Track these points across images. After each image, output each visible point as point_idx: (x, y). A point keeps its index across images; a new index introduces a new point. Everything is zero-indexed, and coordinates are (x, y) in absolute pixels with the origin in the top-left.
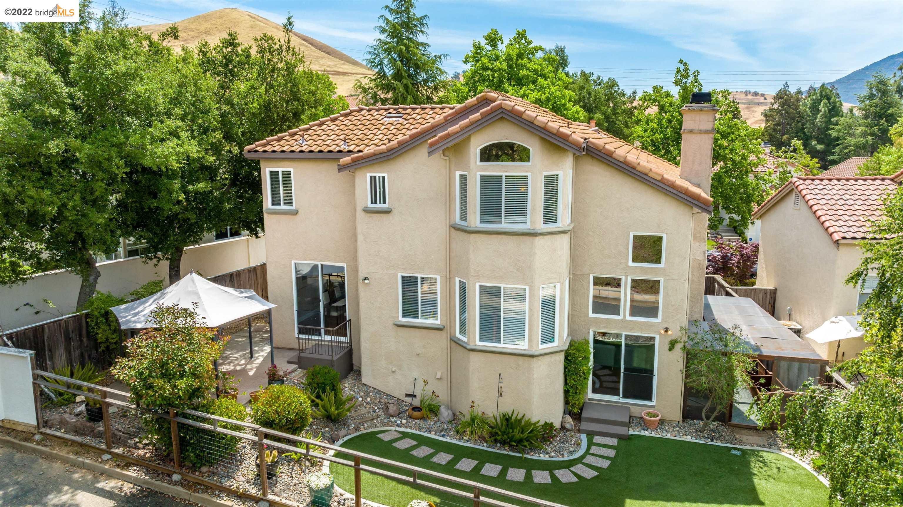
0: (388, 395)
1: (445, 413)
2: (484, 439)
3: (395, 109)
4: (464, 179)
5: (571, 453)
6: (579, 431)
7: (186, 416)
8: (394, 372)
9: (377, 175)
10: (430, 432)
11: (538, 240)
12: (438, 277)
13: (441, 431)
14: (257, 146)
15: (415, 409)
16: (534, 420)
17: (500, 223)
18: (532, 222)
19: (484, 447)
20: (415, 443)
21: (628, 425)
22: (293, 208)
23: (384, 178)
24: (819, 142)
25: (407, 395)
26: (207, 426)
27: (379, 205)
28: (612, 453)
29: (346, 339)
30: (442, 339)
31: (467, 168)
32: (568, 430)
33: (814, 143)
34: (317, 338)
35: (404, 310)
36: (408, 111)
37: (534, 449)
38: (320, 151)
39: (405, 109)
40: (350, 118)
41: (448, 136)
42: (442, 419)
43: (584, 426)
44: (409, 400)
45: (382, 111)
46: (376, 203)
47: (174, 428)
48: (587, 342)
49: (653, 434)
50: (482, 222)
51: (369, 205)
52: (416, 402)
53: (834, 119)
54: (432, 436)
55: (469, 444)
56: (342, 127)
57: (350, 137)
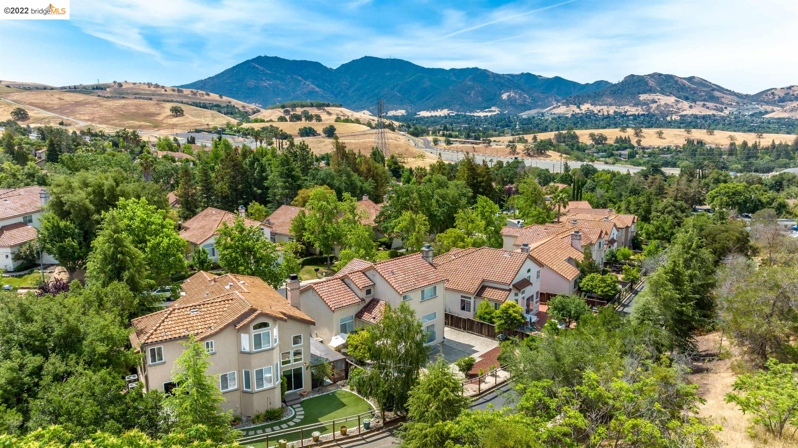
2: (262, 422)
5: (292, 414)
6: (288, 406)
9: (209, 342)
12: (236, 371)
13: (249, 425)
14: (145, 340)
15: (234, 421)
17: (261, 348)
19: (266, 424)
21: (299, 398)
22: (163, 361)
23: (212, 342)
27: (210, 352)
28: (302, 409)
30: (238, 393)
31: (249, 333)
35: (222, 387)
37: (282, 417)
41: (244, 325)
42: (245, 421)
43: (289, 404)
49: (307, 398)
50: (255, 349)
51: (206, 353)
53: (264, 174)
56: (175, 321)
57: (185, 326)
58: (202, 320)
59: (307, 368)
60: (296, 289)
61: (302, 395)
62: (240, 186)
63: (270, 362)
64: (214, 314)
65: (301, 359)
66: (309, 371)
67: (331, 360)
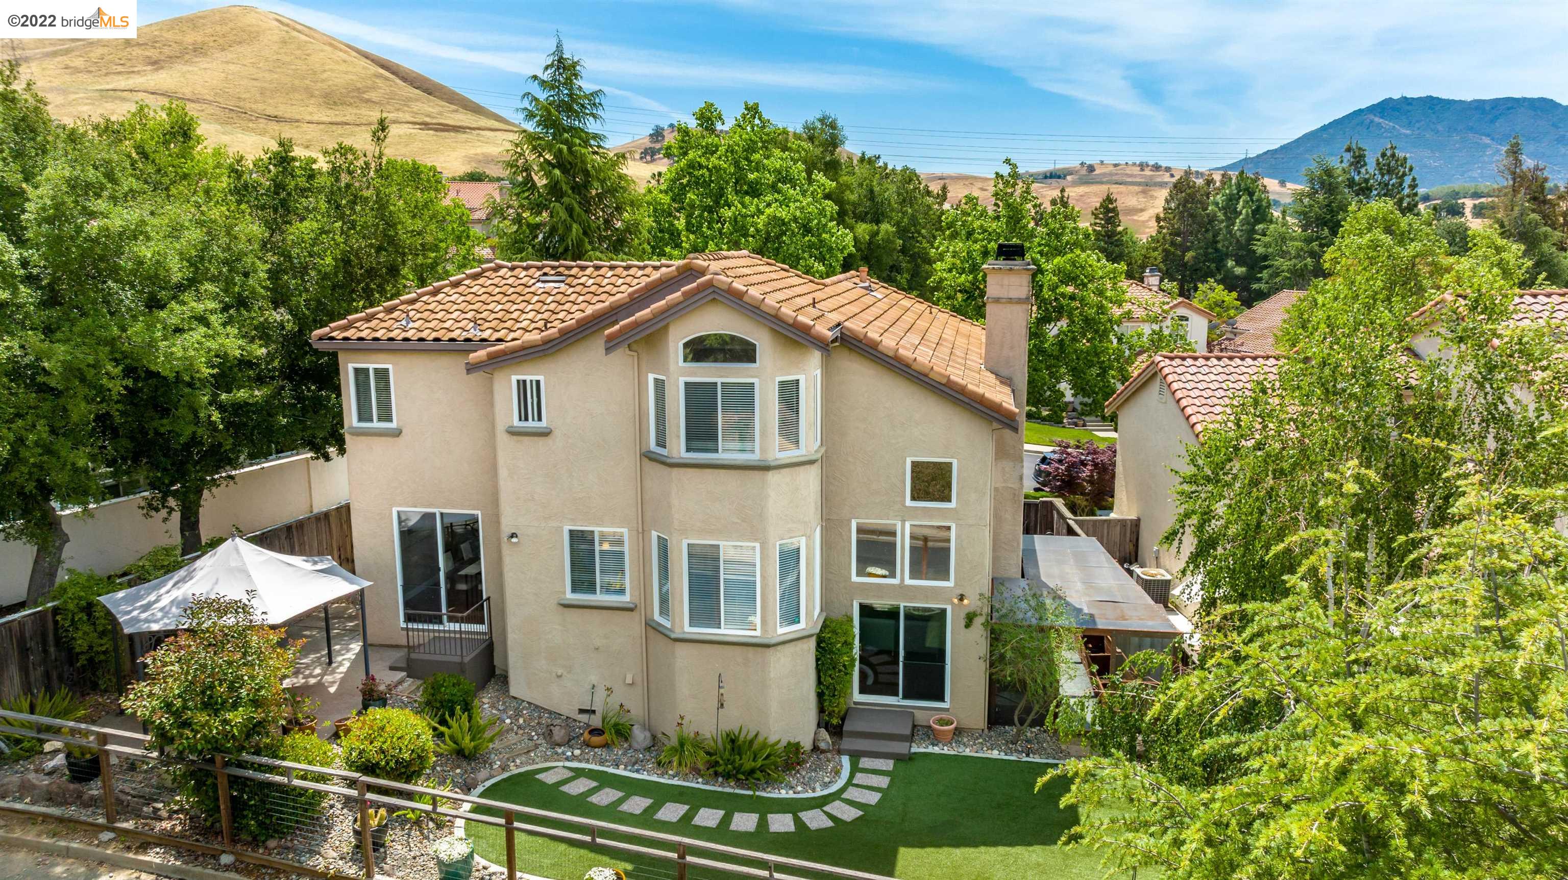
0: (550, 712)
1: (640, 736)
2: (697, 771)
3: (553, 268)
4: (660, 386)
5: (826, 785)
6: (840, 752)
7: (241, 765)
8: (559, 677)
9: (528, 378)
10: (617, 766)
11: (773, 477)
12: (625, 531)
13: (633, 764)
14: (333, 330)
15: (595, 732)
16: (772, 739)
17: (716, 451)
18: (763, 450)
19: (698, 784)
20: (594, 784)
21: (911, 738)
22: (393, 425)
23: (538, 382)
24: (1239, 263)
25: (582, 711)
26: (278, 778)
27: (531, 424)
28: (883, 782)
29: (482, 628)
30: (634, 626)
31: (666, 371)
32: (823, 752)
33: (1230, 263)
34: (436, 627)
35: (573, 582)
36: (574, 271)
37: (771, 782)
38: (437, 340)
39: (569, 268)
40: (481, 281)
41: (636, 324)
42: (635, 745)
43: (847, 743)
44: (584, 718)
45: (533, 270)
46: (526, 419)
47: (222, 783)
48: (850, 620)
50: (688, 450)
51: (516, 422)
52: (596, 721)
53: (1259, 227)
54: (621, 772)
55: (676, 782)
56: (470, 298)
57: (483, 316)
58: (552, 306)
59: (970, 619)
62: (1189, 255)
63: (750, 521)
65: (944, 576)
66: (978, 638)
67: (1102, 624)
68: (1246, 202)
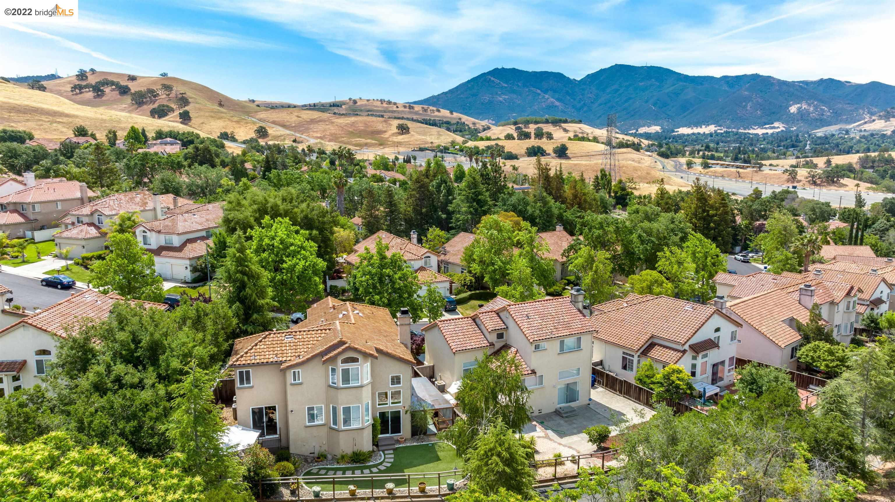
0: (304, 455)
1: (330, 457)
2: (350, 462)
3: (286, 333)
4: (333, 369)
5: (380, 459)
6: (379, 451)
8: (304, 446)
9: (296, 371)
10: (328, 465)
11: (364, 388)
12: (323, 406)
13: (332, 464)
14: (234, 362)
15: (317, 458)
16: (364, 451)
17: (350, 384)
18: (361, 382)
19: (351, 465)
20: (326, 471)
21: (394, 444)
22: (251, 385)
23: (299, 372)
25: (311, 453)
27: (297, 382)
28: (393, 456)
29: (277, 436)
30: (325, 430)
31: (337, 366)
32: (376, 451)
34: (263, 438)
35: (308, 420)
37: (369, 461)
39: (291, 332)
41: (330, 357)
42: (329, 459)
43: (380, 448)
44: (313, 455)
46: (295, 381)
47: (260, 486)
48: (378, 417)
49: (403, 445)
50: (342, 385)
51: (293, 382)
52: (316, 455)
53: (450, 199)
54: (330, 466)
55: (346, 466)
56: (268, 346)
57: (276, 352)
58: (294, 347)
59: (406, 412)
60: (406, 325)
61: (398, 442)
62: (424, 210)
63: (359, 400)
64: (307, 343)
65: (400, 402)
66: (409, 416)
67: (437, 407)
68: (444, 187)
